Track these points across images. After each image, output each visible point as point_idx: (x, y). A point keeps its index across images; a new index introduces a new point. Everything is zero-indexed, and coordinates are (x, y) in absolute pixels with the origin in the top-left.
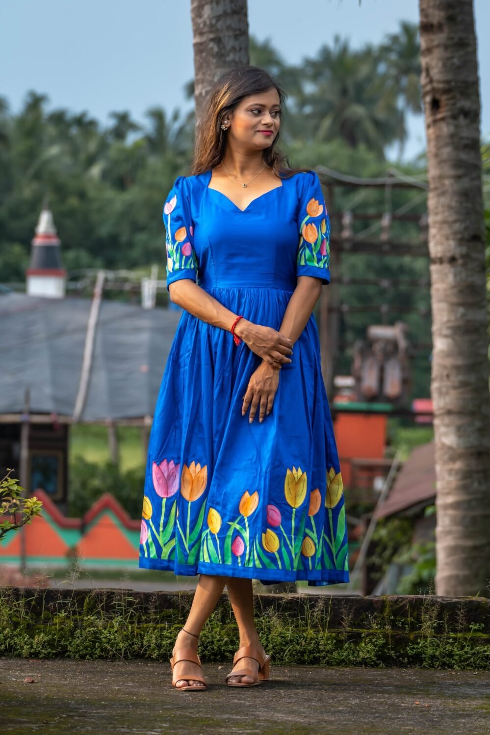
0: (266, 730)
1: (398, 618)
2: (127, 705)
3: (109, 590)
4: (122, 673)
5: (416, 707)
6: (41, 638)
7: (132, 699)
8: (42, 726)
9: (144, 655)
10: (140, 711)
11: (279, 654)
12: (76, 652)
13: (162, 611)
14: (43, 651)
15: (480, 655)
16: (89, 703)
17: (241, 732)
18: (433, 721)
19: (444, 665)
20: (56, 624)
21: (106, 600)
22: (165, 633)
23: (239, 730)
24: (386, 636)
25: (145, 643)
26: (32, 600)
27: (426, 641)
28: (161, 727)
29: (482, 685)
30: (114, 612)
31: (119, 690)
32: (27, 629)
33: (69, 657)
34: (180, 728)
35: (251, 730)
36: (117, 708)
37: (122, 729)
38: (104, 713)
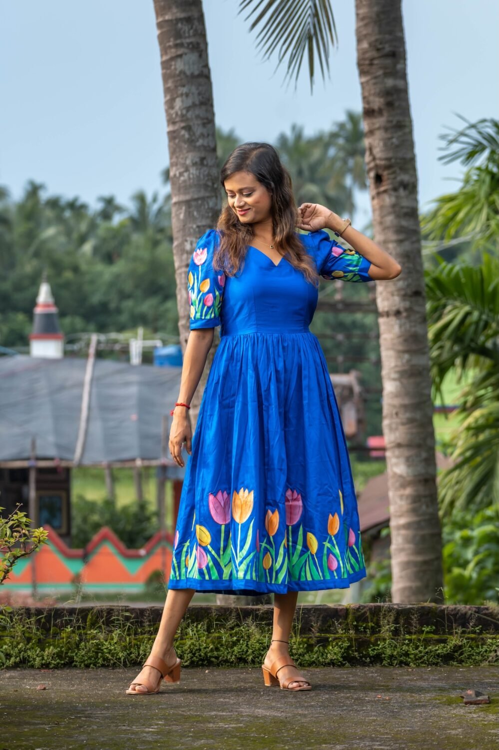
0: (248, 724)
1: (360, 624)
2: (127, 706)
3: (108, 607)
4: (122, 679)
5: (378, 700)
6: (50, 650)
7: (132, 701)
8: (54, 727)
9: (140, 662)
10: (139, 711)
11: (258, 658)
12: (82, 662)
13: (155, 624)
14: (53, 662)
15: (432, 654)
16: (94, 706)
17: (227, 726)
18: (393, 712)
19: (401, 663)
20: (63, 638)
21: (106, 616)
24: (350, 640)
25: (141, 652)
26: (42, 618)
27: (385, 643)
28: (157, 724)
29: (435, 679)
30: (114, 626)
31: (120, 693)
32: (38, 643)
33: (75, 666)
34: (173, 725)
35: (235, 724)
36: (119, 709)
37: (124, 727)
38: (108, 713)
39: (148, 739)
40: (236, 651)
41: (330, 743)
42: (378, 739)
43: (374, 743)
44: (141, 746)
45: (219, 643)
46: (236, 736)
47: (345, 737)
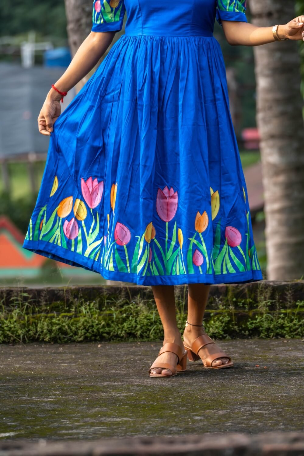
0: (138, 393)
1: (239, 300)
2: (27, 378)
3: (8, 289)
4: (21, 354)
7: (31, 374)
9: (38, 338)
10: (38, 383)
11: (146, 332)
13: (50, 304)
17: (119, 395)
18: (271, 380)
19: (277, 335)
21: (6, 297)
22: (54, 320)
23: (117, 394)
24: (230, 315)
25: (39, 329)
27: (262, 317)
28: (55, 395)
30: (13, 306)
31: (20, 367)
34: (69, 395)
35: (126, 393)
36: (19, 381)
37: (24, 398)
38: (9, 385)
39: (47, 408)
40: (126, 327)
41: (213, 409)
42: (257, 404)
43: (253, 408)
44: (40, 415)
45: (110, 320)
46: (127, 404)
47: (227, 403)
